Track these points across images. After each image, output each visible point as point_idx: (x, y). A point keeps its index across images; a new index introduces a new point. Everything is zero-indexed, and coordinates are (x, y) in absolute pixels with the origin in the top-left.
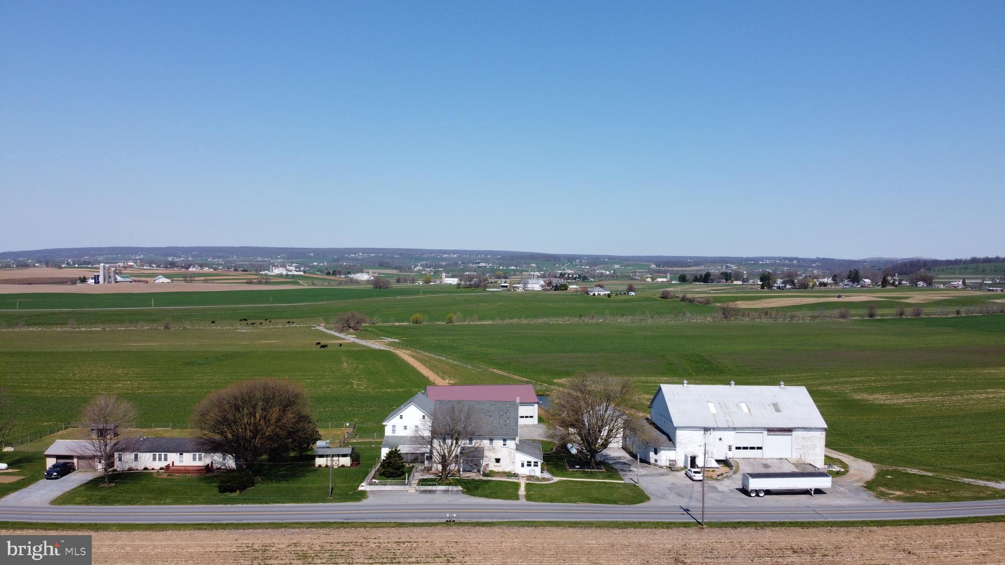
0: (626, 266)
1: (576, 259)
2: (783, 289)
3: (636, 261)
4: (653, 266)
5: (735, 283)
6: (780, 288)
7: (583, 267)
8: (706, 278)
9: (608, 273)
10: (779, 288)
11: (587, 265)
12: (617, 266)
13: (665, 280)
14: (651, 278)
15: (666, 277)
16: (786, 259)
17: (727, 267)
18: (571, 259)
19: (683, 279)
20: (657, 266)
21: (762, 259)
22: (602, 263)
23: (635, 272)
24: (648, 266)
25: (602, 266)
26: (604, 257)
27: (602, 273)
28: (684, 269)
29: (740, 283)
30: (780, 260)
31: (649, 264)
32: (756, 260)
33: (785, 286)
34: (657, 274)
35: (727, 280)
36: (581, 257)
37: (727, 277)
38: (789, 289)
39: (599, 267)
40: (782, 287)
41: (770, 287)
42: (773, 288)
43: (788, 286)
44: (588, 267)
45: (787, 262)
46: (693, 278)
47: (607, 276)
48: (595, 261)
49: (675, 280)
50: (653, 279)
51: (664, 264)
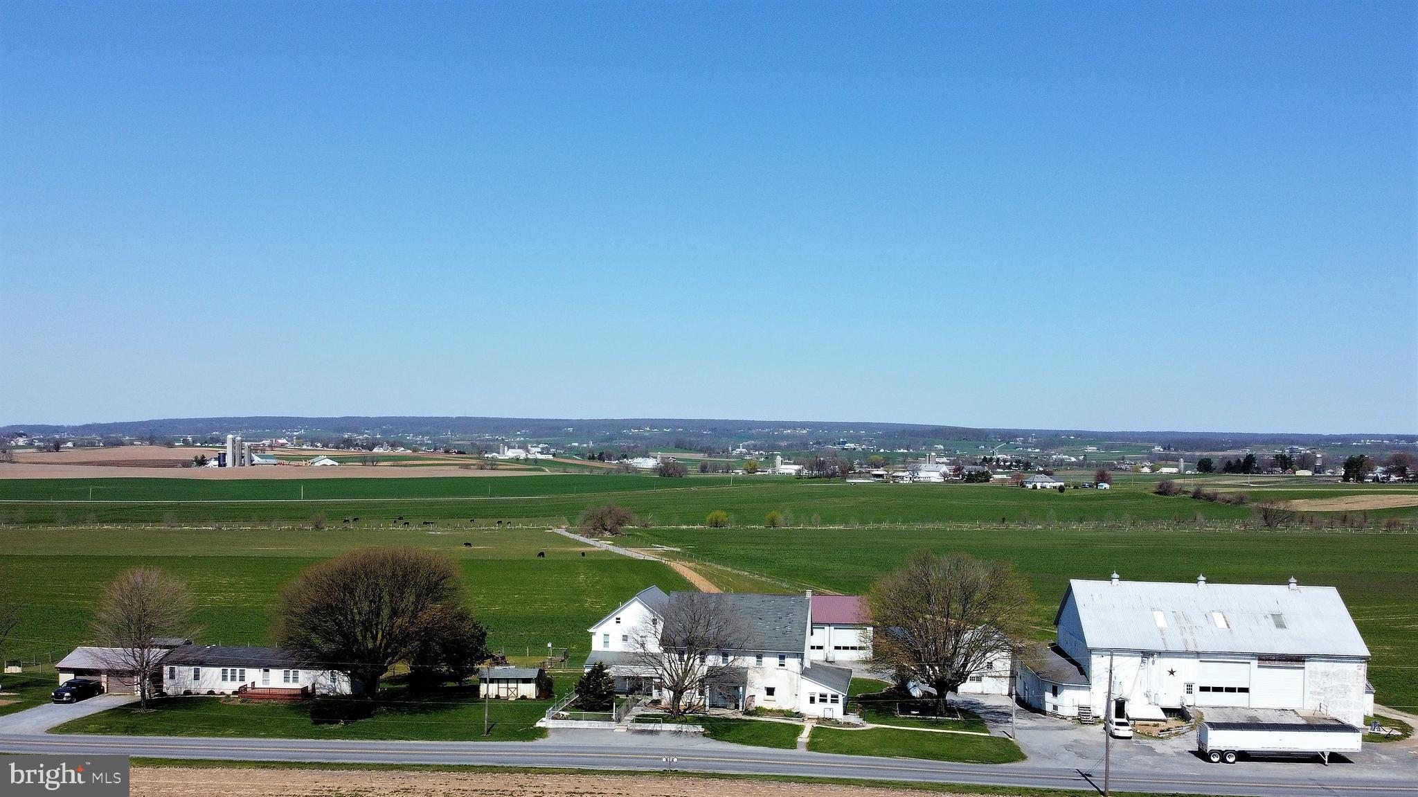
0: (1108, 448)
1: (1017, 436)
2: (1384, 482)
3: (1128, 440)
4: (1158, 449)
5: (1299, 473)
6: (1378, 480)
7: (1030, 450)
8: (1246, 466)
9: (1073, 459)
10: (1376, 479)
11: (1036, 447)
12: (1090, 449)
13: (1174, 470)
14: (1151, 467)
15: (1176, 466)
16: (1401, 437)
17: (1292, 450)
18: (1007, 436)
19: (1205, 466)
20: (1164, 449)
21: (1358, 437)
22: (1063, 443)
23: (1123, 459)
24: (1149, 448)
25: (1065, 448)
26: (1068, 433)
27: (1062, 460)
28: (1213, 453)
29: (1308, 473)
30: (1391, 440)
31: (1149, 445)
32: (1345, 440)
33: (1388, 478)
34: (1164, 462)
35: (1285, 469)
36: (1025, 434)
37: (1285, 463)
38: (1395, 482)
39: (1060, 449)
40: (1383, 478)
41: (1361, 479)
42: (1367, 480)
43: (1393, 478)
44: (1037, 450)
45: (1403, 443)
46: (1224, 466)
47: (1071, 464)
48: (1051, 440)
49: (1192, 469)
50: (1153, 469)
51: (1175, 444)
